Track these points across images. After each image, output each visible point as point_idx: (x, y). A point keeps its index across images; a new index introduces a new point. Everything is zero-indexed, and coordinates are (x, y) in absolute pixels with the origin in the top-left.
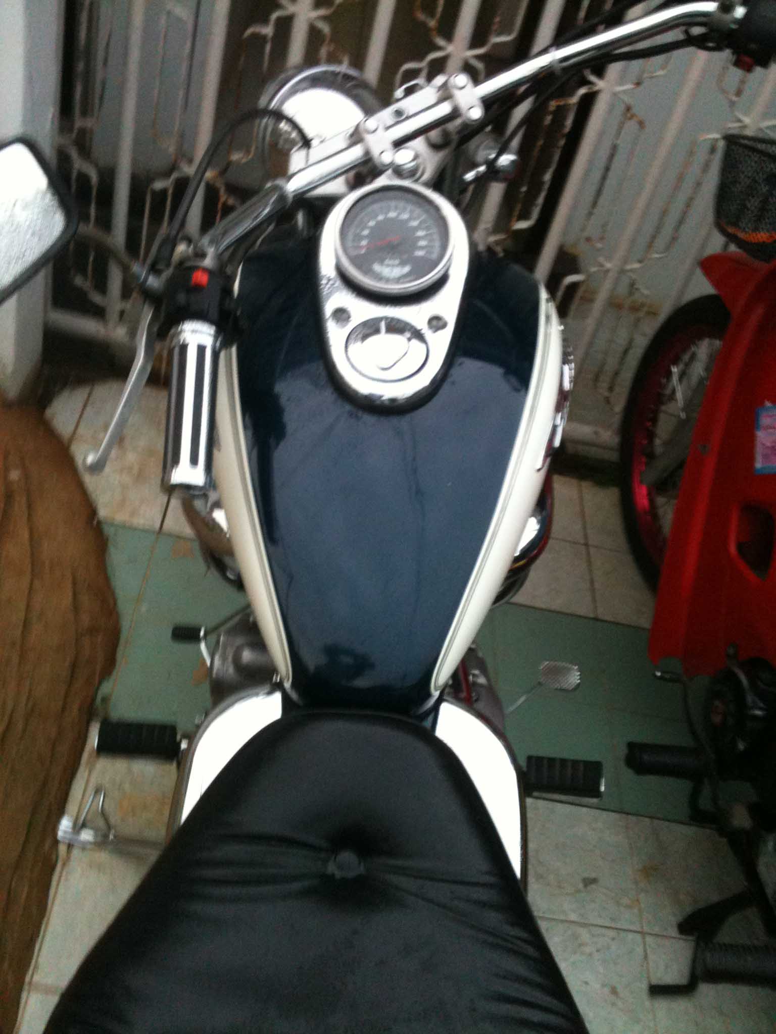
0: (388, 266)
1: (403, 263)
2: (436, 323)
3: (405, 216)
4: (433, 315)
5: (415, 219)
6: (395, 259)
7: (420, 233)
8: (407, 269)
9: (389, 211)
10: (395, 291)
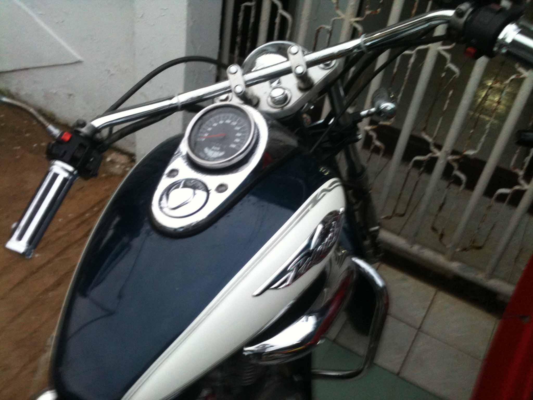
0: (213, 150)
1: (221, 150)
2: (221, 188)
3: (234, 123)
4: (221, 184)
5: (239, 126)
6: (218, 146)
7: (239, 134)
8: (222, 154)
9: (227, 119)
10: (208, 165)
